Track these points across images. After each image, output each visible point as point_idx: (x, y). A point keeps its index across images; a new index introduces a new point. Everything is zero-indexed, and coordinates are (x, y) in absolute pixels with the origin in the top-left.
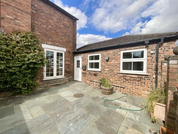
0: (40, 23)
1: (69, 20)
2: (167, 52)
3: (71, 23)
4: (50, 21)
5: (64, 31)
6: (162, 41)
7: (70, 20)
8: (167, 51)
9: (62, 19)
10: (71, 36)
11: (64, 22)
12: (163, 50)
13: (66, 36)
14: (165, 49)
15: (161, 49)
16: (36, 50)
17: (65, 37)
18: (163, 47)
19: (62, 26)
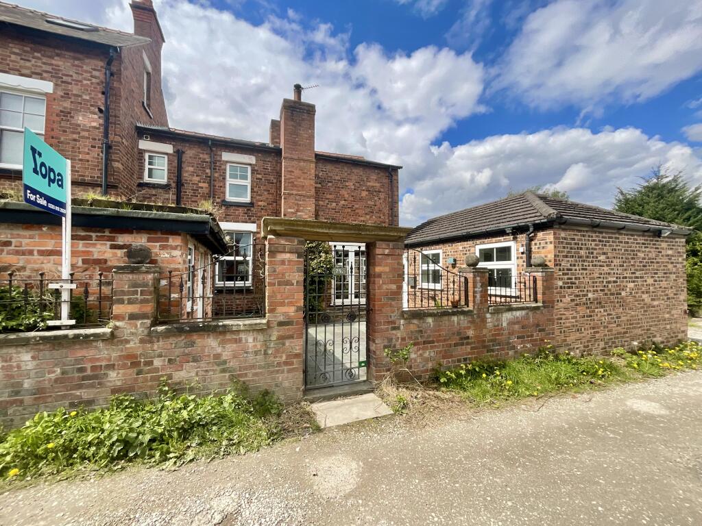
0: (327, 202)
1: (379, 176)
2: (545, 250)
3: (386, 181)
4: (343, 192)
5: (369, 202)
6: (531, 229)
7: (382, 174)
8: (543, 248)
9: (365, 179)
10: (386, 210)
11: (369, 184)
12: (538, 246)
13: (372, 212)
14: (540, 243)
15: (536, 244)
16: (321, 254)
17: (371, 214)
18: (538, 240)
19: (364, 194)
